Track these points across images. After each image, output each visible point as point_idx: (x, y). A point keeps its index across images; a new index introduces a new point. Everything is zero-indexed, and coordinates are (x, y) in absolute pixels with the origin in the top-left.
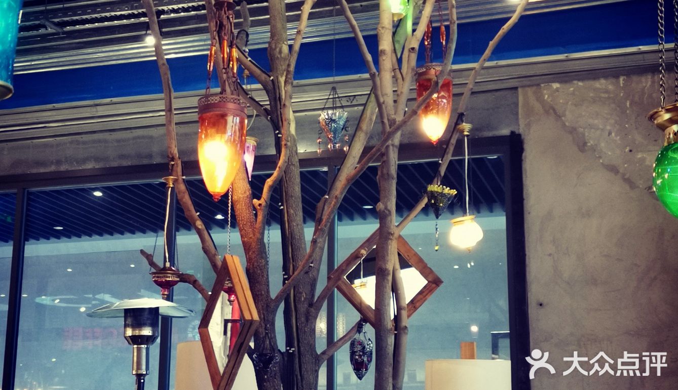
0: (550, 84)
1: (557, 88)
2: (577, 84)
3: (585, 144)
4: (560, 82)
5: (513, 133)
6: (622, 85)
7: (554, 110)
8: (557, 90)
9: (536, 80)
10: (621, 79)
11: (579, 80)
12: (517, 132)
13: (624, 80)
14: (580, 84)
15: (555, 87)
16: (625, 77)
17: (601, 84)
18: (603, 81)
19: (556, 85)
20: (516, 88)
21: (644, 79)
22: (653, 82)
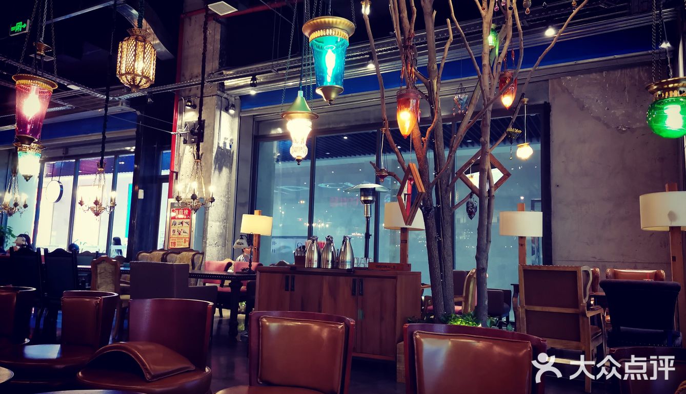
0: (566, 77)
2: (580, 76)
3: (583, 106)
4: (571, 76)
5: (545, 102)
6: (604, 76)
7: (567, 90)
8: (570, 80)
9: (558, 76)
10: (604, 73)
11: (581, 74)
12: (548, 102)
14: (582, 76)
16: (606, 72)
17: (594, 76)
18: (594, 74)
19: (569, 78)
20: (548, 80)
21: (616, 72)
22: (621, 74)
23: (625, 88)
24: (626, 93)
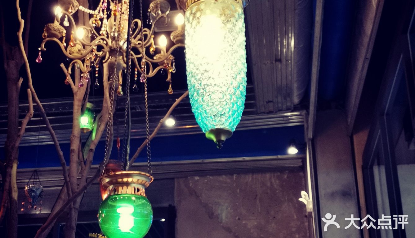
0: (194, 177)
1: (198, 180)
2: (209, 178)
3: (213, 214)
4: (199, 176)
5: (170, 206)
6: (235, 179)
7: (195, 193)
8: (197, 181)
9: (185, 174)
10: (235, 176)
11: (210, 175)
12: (173, 205)
13: (236, 177)
14: (211, 177)
15: (196, 179)
16: (237, 175)
17: (223, 178)
18: (224, 176)
19: (197, 178)
20: (173, 179)
21: (247, 176)
22: (253, 178)
23: (256, 196)
24: (258, 201)
